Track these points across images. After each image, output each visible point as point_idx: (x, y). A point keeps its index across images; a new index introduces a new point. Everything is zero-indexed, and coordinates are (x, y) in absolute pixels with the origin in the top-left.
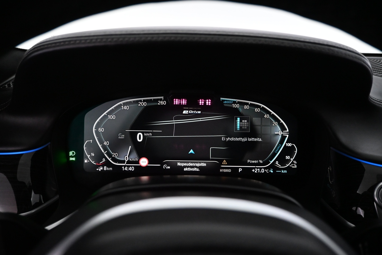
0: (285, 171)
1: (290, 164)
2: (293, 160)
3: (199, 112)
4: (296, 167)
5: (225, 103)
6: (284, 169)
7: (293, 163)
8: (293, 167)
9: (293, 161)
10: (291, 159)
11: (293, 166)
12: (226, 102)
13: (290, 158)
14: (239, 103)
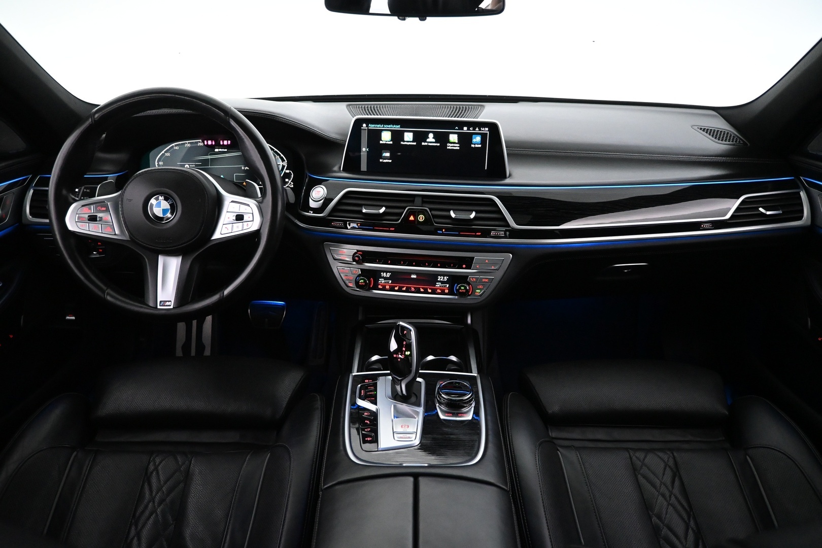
3: (226, 150)
4: (292, 186)
7: (290, 184)
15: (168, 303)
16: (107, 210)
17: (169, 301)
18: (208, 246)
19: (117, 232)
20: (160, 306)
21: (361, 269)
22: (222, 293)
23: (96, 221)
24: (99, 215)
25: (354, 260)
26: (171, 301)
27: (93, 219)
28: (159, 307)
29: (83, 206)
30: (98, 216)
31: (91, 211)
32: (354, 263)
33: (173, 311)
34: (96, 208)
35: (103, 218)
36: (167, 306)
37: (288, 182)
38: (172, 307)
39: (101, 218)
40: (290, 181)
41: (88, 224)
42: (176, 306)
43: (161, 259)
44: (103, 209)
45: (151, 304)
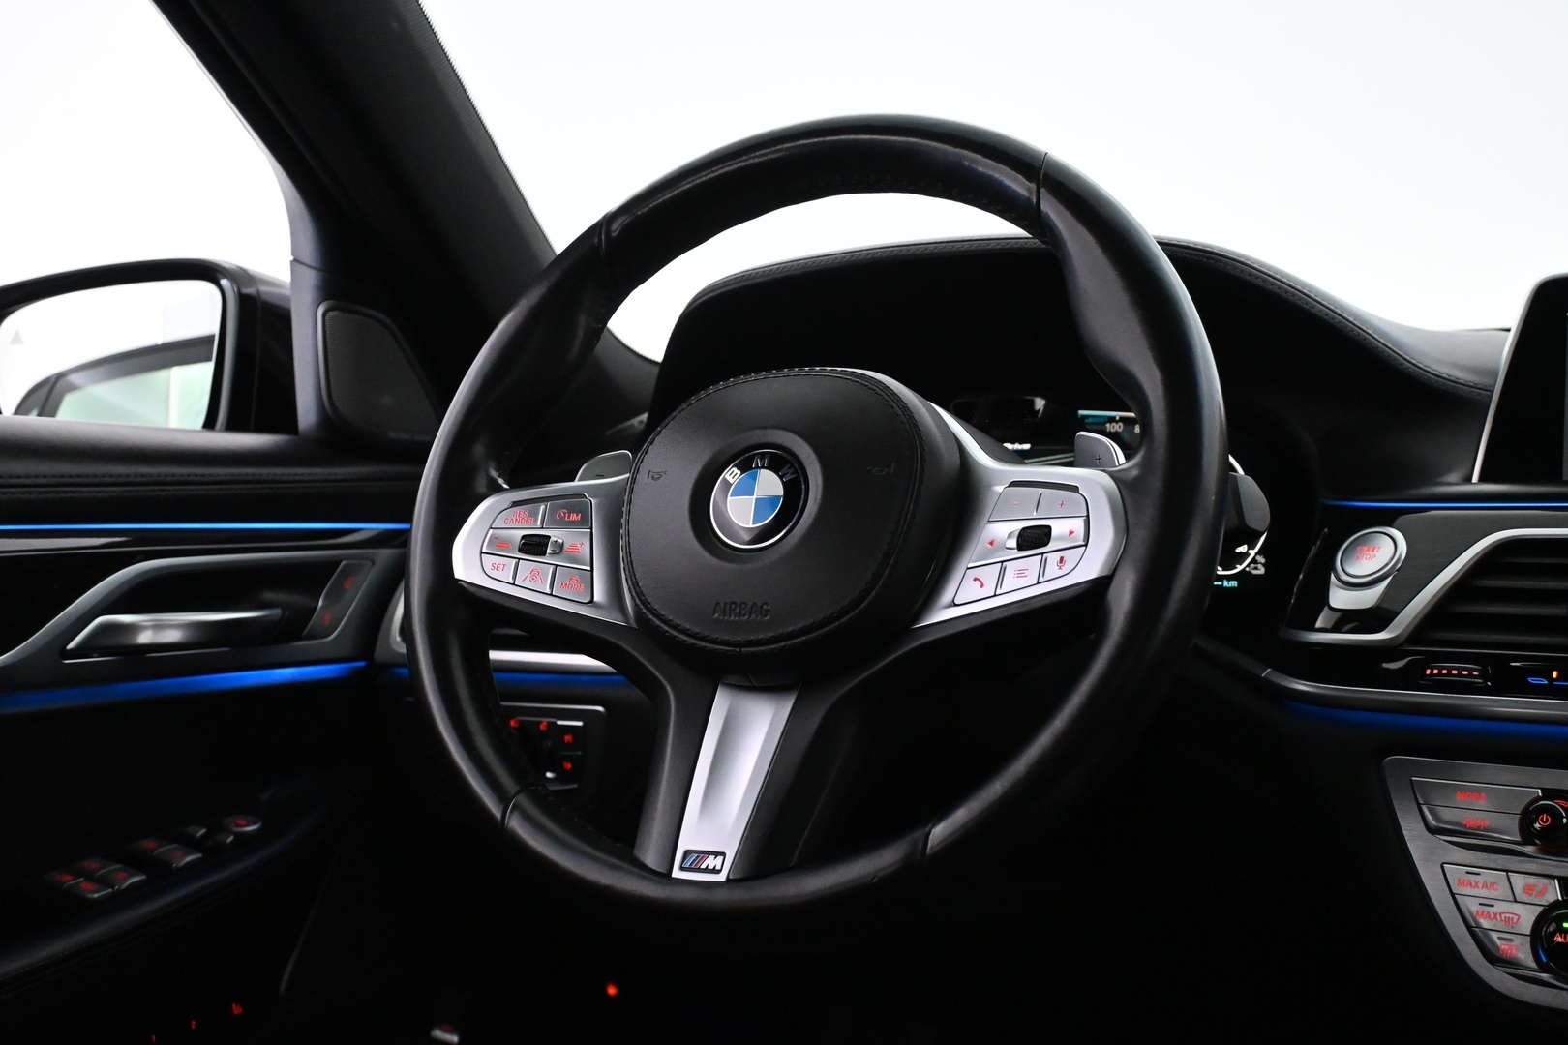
0: (1234, 584)
1: (1248, 566)
2: (1257, 554)
3: (1027, 446)
4: (1262, 571)
5: (1089, 424)
6: (1230, 578)
7: (1254, 561)
8: (1255, 572)
9: (1254, 557)
10: (1250, 551)
11: (1256, 568)
12: (1090, 420)
13: (1249, 549)
14: (1122, 419)
15: (711, 862)
16: (585, 521)
17: (716, 854)
18: (901, 652)
19: (598, 597)
20: (682, 868)
21: (1560, 878)
22: (919, 834)
23: (543, 554)
24: (556, 535)
25: (1527, 835)
26: (723, 854)
27: (534, 546)
28: (676, 873)
29: (515, 504)
30: (553, 539)
31: (536, 520)
32: (1529, 849)
33: (721, 896)
34: (553, 511)
35: (567, 546)
36: (706, 870)
37: (1246, 555)
38: (722, 877)
39: (560, 548)
40: (1252, 553)
41: (514, 561)
42: (738, 876)
43: (722, 703)
44: (574, 517)
45: (651, 858)
